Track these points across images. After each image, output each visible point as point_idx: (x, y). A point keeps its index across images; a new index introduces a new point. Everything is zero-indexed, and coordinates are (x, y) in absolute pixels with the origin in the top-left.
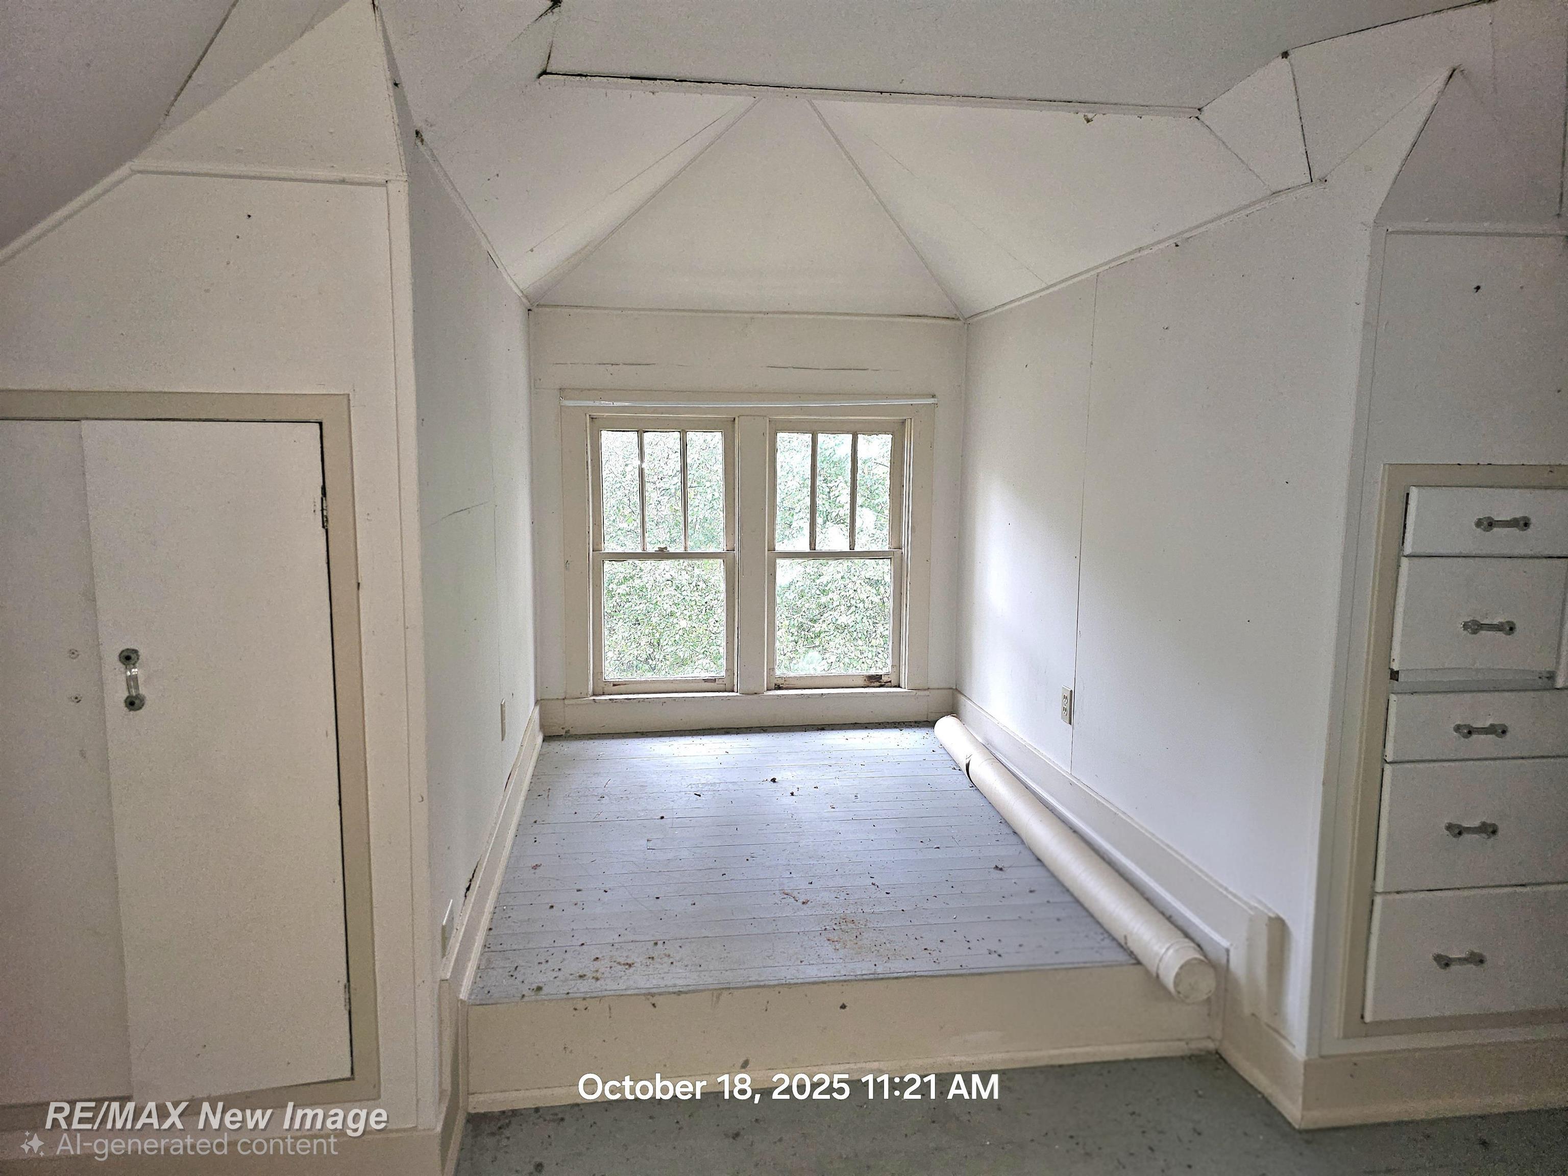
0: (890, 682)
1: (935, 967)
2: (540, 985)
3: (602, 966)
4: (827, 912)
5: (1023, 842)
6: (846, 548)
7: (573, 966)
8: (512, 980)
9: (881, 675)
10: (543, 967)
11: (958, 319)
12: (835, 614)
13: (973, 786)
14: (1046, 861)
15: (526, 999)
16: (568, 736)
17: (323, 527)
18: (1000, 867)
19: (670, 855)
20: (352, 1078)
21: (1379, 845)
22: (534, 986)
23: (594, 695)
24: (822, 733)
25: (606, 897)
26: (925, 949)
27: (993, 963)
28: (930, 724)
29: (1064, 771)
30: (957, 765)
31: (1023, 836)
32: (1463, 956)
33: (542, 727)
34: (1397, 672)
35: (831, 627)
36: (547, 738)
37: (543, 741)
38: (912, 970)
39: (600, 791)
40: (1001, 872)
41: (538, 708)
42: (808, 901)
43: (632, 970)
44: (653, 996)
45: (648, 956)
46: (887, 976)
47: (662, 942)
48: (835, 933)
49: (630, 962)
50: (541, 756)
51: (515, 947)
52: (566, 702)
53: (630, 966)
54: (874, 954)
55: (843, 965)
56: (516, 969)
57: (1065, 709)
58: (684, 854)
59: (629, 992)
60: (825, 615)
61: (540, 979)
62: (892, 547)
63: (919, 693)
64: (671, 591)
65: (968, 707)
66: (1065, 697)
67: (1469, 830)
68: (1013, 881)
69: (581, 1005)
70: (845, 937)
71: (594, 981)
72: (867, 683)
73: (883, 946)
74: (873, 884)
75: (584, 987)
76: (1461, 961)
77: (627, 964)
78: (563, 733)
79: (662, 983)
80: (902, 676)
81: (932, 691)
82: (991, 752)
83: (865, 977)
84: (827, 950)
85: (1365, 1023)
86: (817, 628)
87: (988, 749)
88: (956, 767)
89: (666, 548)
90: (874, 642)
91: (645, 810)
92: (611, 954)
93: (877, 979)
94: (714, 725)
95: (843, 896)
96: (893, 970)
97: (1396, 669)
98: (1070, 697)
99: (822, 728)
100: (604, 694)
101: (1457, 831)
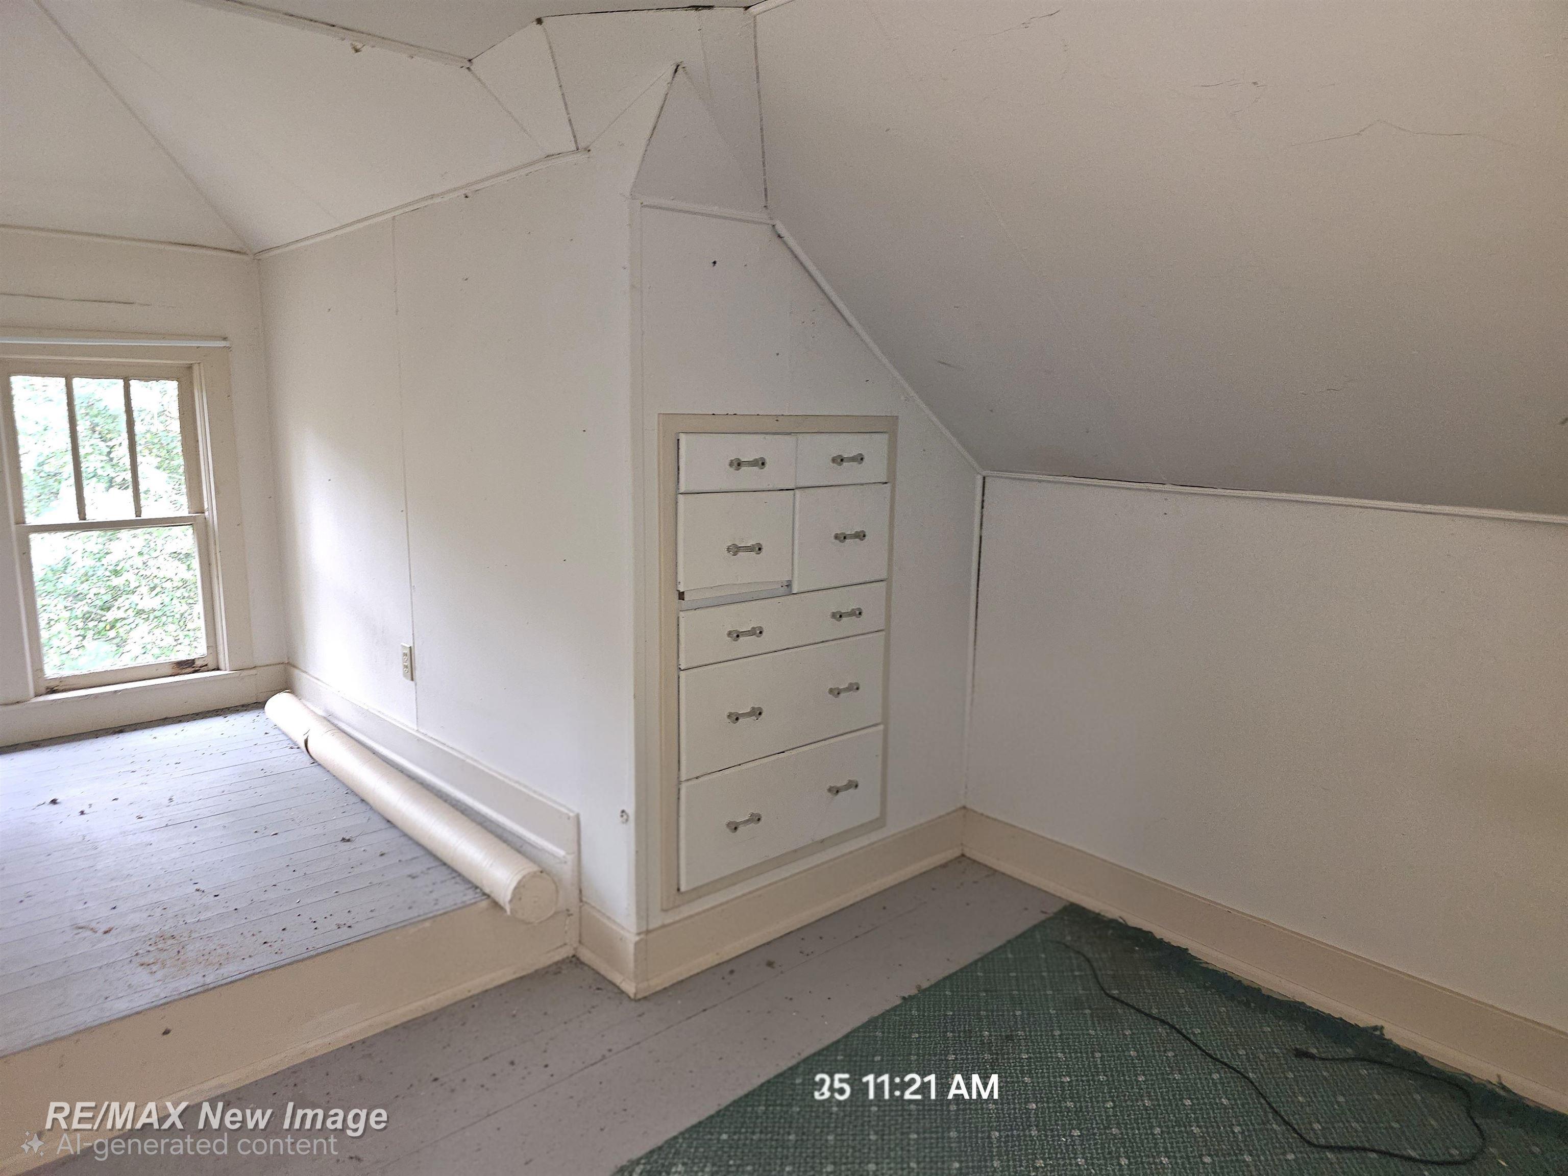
0: (206, 665)
1: (277, 958)
4: (139, 935)
5: (371, 808)
6: (133, 517)
9: (194, 660)
11: (245, 253)
12: (135, 598)
13: (314, 761)
14: (399, 824)
18: (347, 838)
21: (681, 741)
24: (121, 735)
26: (265, 943)
27: (345, 935)
28: (259, 705)
29: (410, 728)
30: (295, 743)
31: (371, 802)
32: (747, 818)
34: (683, 592)
35: (131, 613)
38: (249, 968)
40: (349, 843)
42: (112, 928)
46: (220, 983)
48: (151, 955)
54: (202, 965)
55: (163, 986)
57: (406, 667)
60: (120, 600)
62: (192, 511)
63: (245, 673)
65: (303, 680)
66: (405, 655)
67: (744, 715)
68: (363, 849)
70: (164, 955)
72: (174, 671)
73: (213, 953)
74: (198, 890)
76: (746, 822)
80: (221, 656)
81: (260, 669)
82: (333, 724)
83: (192, 992)
84: (142, 976)
85: (682, 893)
86: (110, 616)
87: (330, 721)
88: (294, 746)
90: (190, 626)
93: (206, 990)
95: (158, 911)
96: (226, 975)
97: (682, 591)
98: (410, 654)
99: (120, 730)
101: (736, 718)
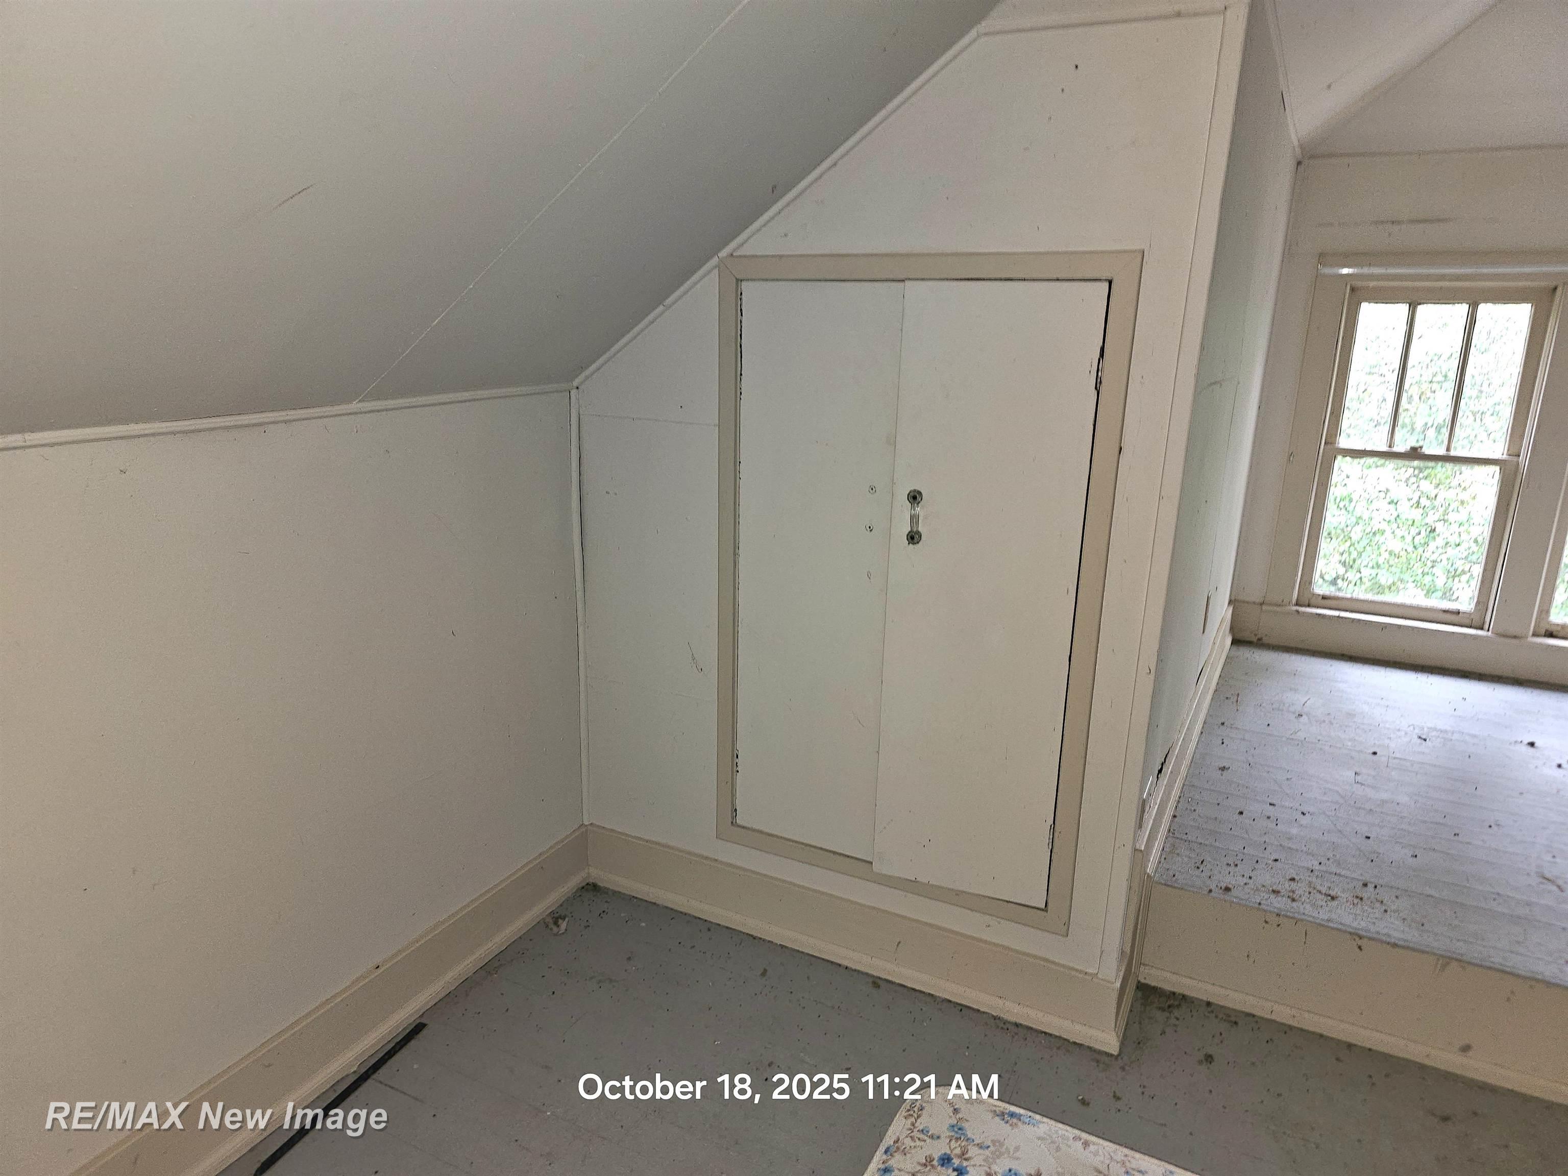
2: (1230, 886)
3: (1300, 889)
7: (1264, 877)
8: (1197, 872)
10: (1232, 869)
15: (1212, 894)
16: (1260, 644)
17: (1096, 388)
19: (1385, 796)
20: (1046, 909)
22: (1224, 885)
23: (1297, 604)
25: (1305, 820)
33: (1232, 629)
36: (1236, 642)
37: (1232, 644)
39: (1298, 708)
41: (1231, 608)
43: (1335, 903)
44: (1361, 938)
45: (1355, 894)
47: (1373, 886)
49: (1332, 893)
50: (1229, 659)
51: (1199, 840)
52: (1264, 607)
53: (1333, 898)
56: (1202, 862)
58: (1404, 799)
59: (1331, 925)
61: (1228, 881)
64: (1383, 504)
69: (1273, 919)
71: (1289, 901)
75: (1279, 903)
77: (1329, 895)
78: (1254, 639)
79: (1373, 928)
89: (1421, 447)
91: (1352, 740)
92: (1310, 879)
94: (1448, 665)
100: (1309, 606)
